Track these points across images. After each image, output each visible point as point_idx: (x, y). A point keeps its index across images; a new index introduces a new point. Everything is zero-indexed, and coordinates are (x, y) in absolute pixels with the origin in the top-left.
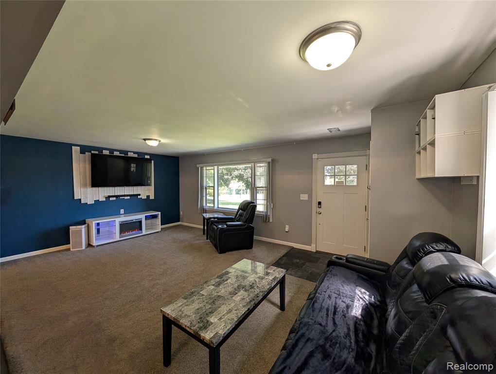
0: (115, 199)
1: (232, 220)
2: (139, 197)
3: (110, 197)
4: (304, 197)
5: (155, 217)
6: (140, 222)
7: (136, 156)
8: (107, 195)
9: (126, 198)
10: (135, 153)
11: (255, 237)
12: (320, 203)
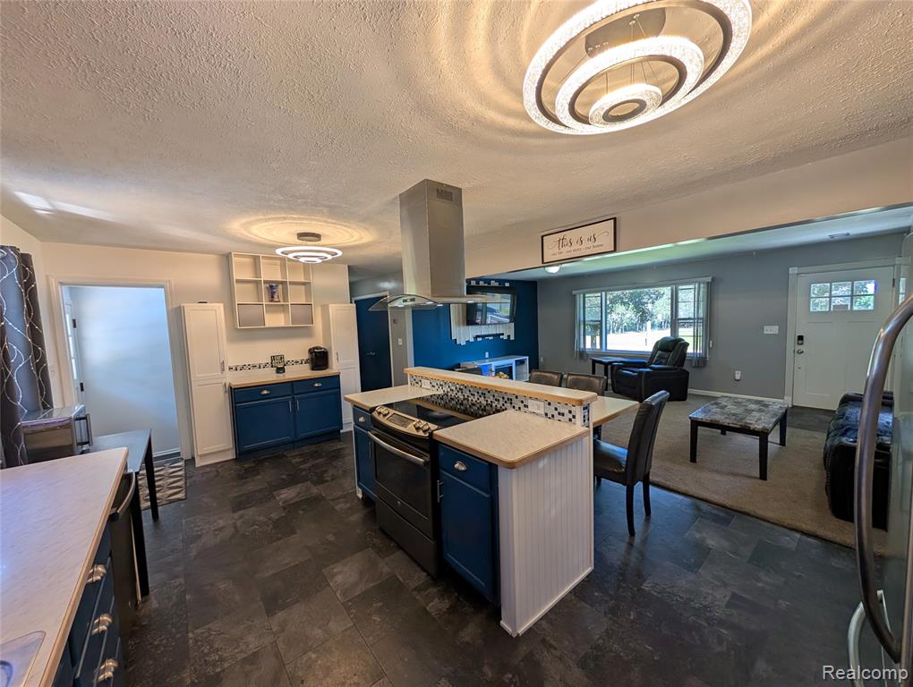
0: (481, 339)
1: (643, 365)
2: (501, 337)
3: (478, 336)
4: (772, 330)
5: (522, 362)
6: (511, 368)
7: (497, 284)
8: (475, 335)
9: (490, 338)
10: (496, 281)
11: (690, 391)
12: (801, 338)
